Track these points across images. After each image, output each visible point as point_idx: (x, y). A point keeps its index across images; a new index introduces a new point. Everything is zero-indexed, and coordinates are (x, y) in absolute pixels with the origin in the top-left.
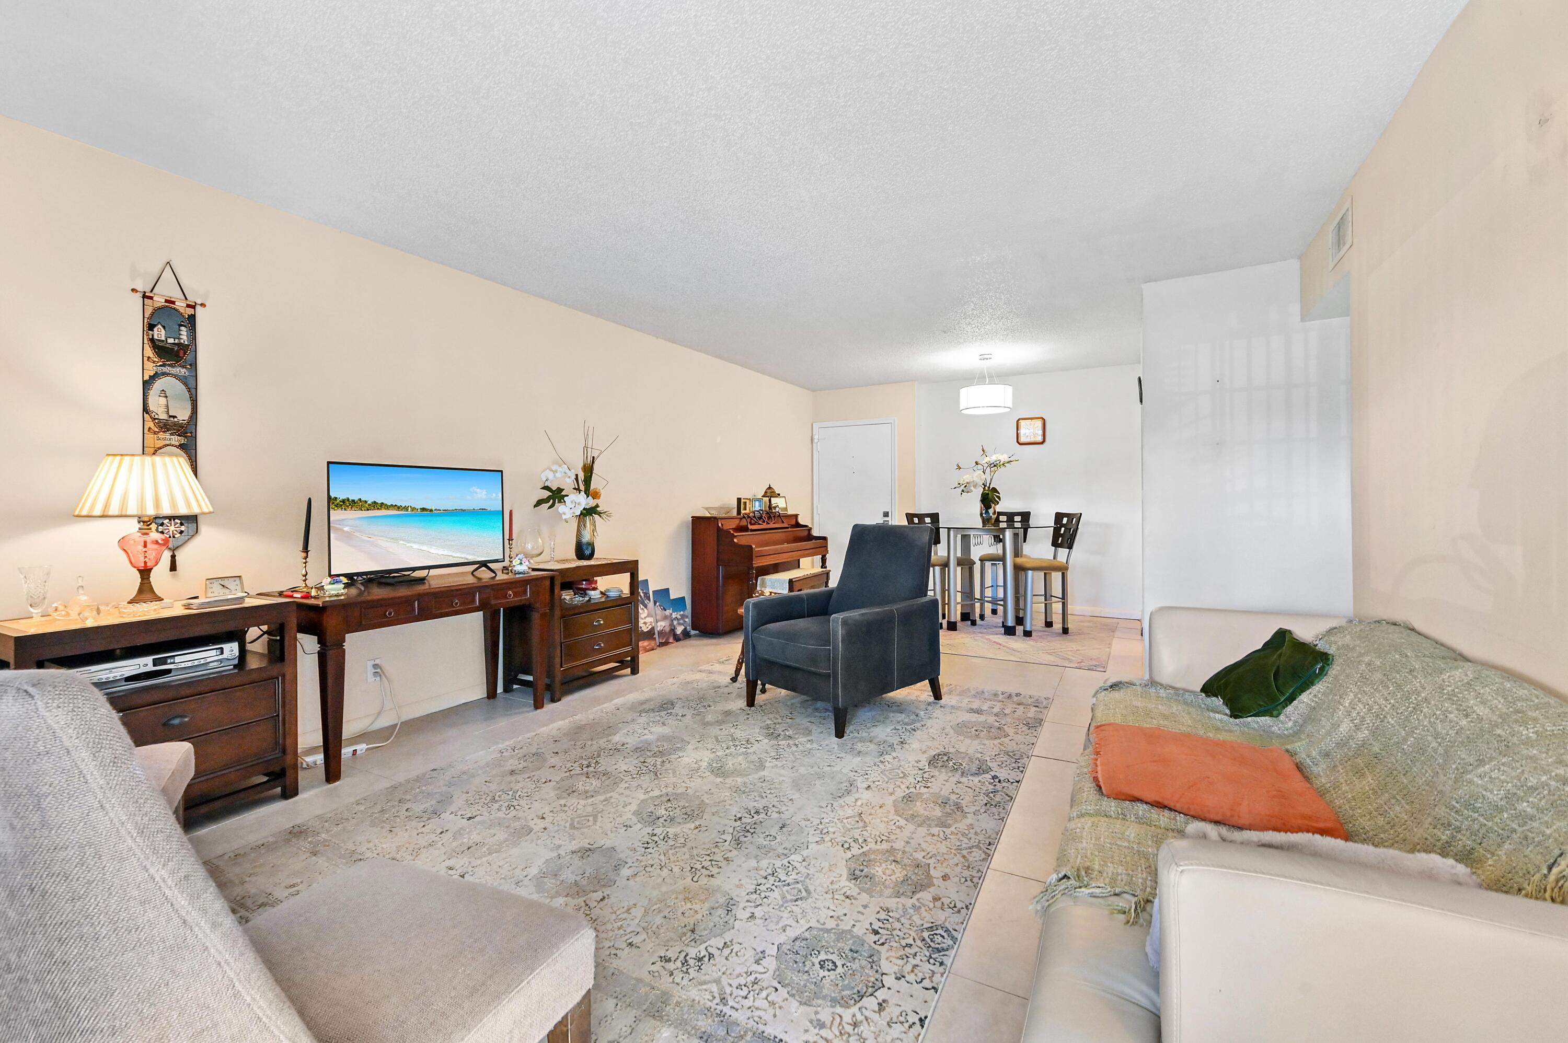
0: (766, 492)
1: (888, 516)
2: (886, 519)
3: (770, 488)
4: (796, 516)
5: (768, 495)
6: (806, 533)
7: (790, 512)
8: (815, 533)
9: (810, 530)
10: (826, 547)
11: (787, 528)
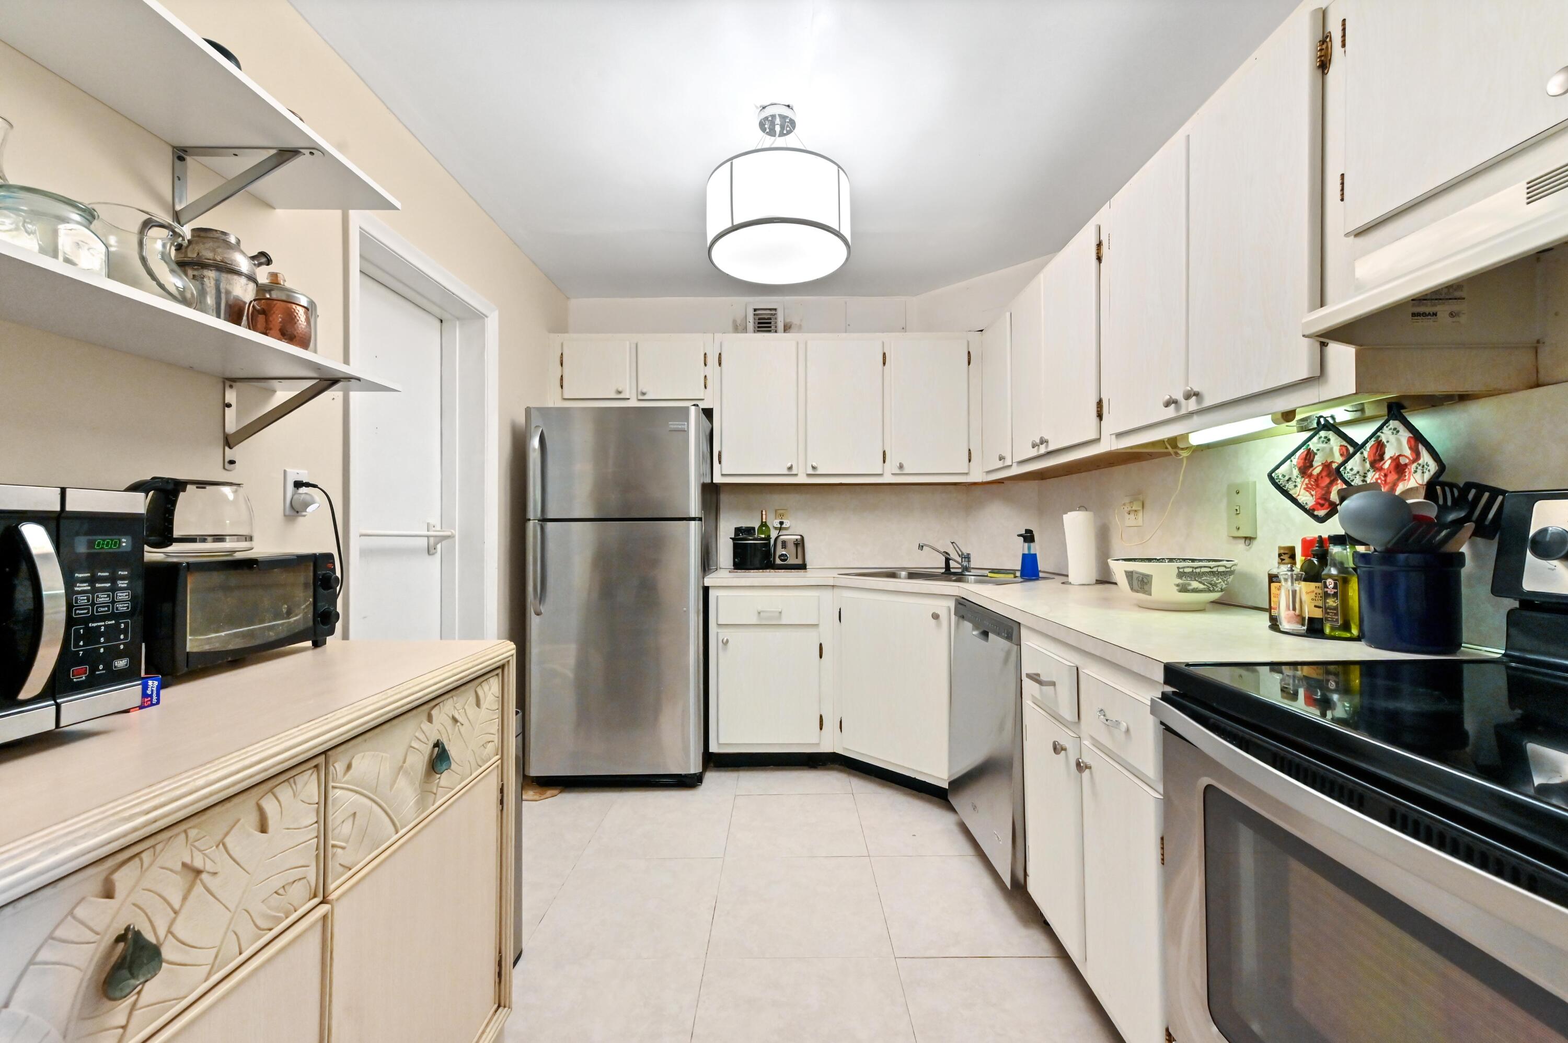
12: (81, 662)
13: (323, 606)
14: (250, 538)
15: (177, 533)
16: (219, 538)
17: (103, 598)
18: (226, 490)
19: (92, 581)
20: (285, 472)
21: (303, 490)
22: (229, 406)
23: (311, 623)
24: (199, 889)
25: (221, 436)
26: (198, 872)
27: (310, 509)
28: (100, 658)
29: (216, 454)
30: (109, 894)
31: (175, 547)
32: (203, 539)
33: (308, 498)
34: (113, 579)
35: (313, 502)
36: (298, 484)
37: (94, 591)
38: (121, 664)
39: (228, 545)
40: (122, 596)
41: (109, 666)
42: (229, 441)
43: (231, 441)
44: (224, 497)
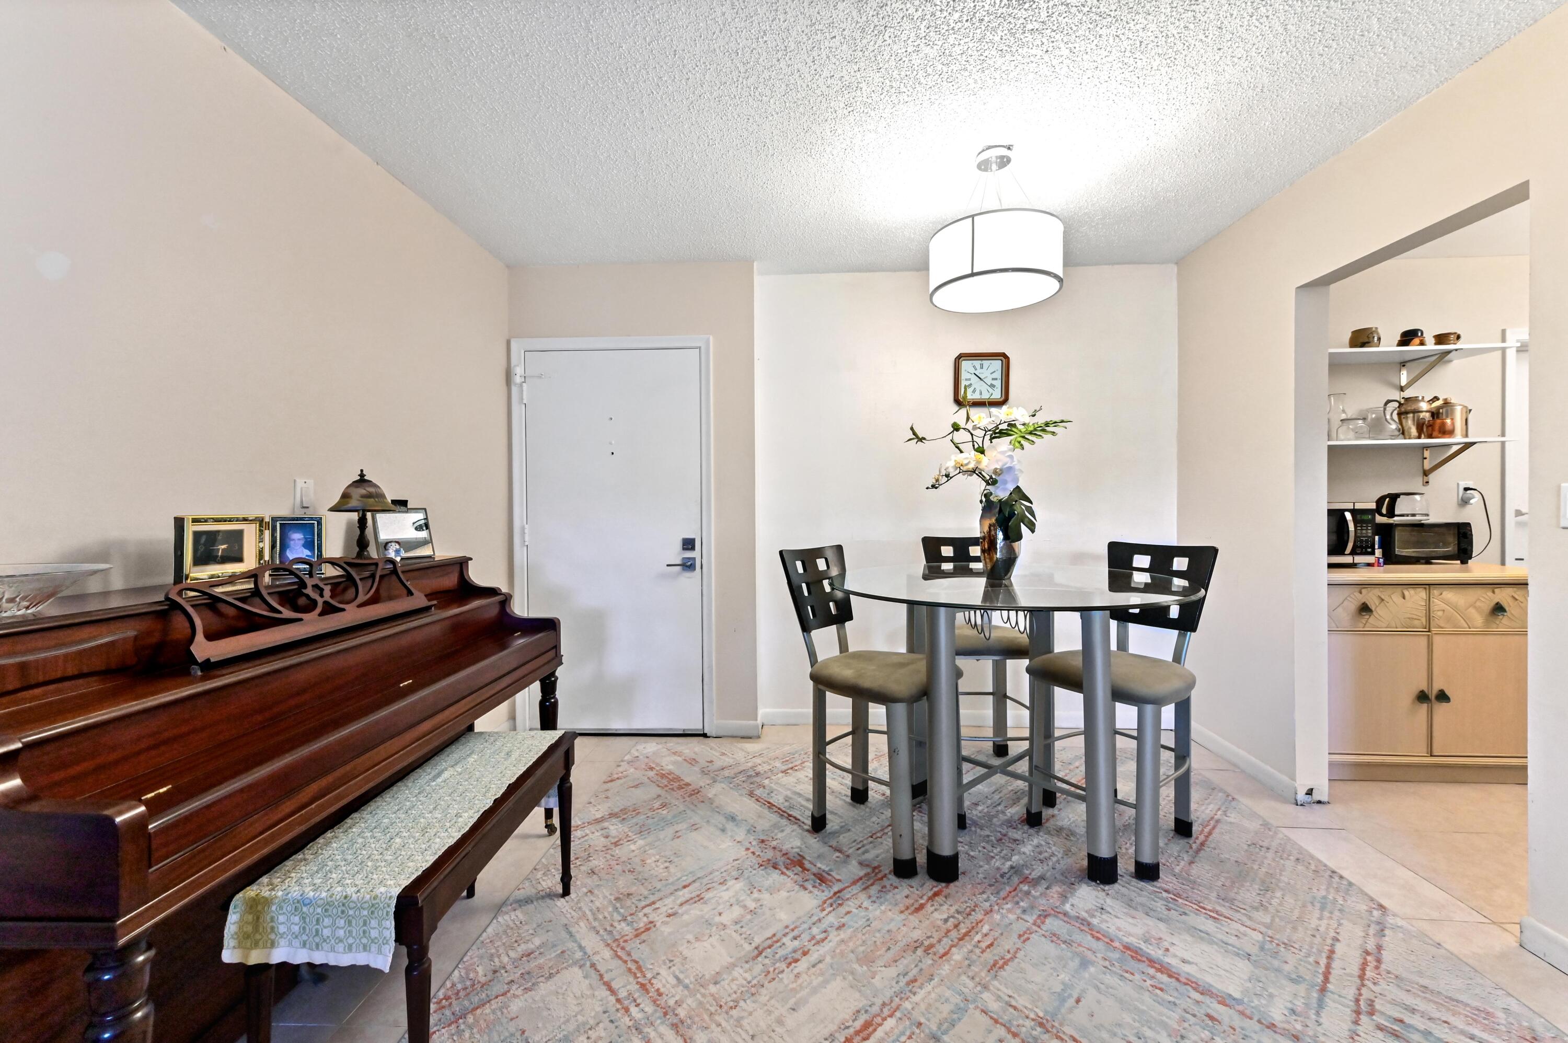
0: (345, 496)
1: (693, 548)
2: (689, 554)
3: (362, 481)
4: (462, 564)
5: (354, 503)
6: (494, 612)
7: (443, 552)
8: (520, 609)
9: (506, 600)
10: (556, 647)
11: (426, 610)
12: (1358, 547)
13: (1463, 546)
14: (1427, 515)
15: (1396, 513)
16: (1414, 515)
17: (1364, 532)
18: (1417, 497)
19: (1361, 527)
20: (1458, 484)
21: (1469, 492)
22: (1426, 458)
23: (1456, 552)
24: (1382, 604)
25: (1422, 471)
26: (1383, 600)
27: (1472, 501)
28: (1364, 548)
29: (1420, 480)
30: (1361, 593)
31: (1396, 518)
32: (1407, 515)
33: (1470, 496)
34: (1367, 527)
35: (1473, 497)
36: (1466, 489)
37: (1362, 529)
38: (1369, 550)
39: (1418, 518)
40: (1370, 531)
41: (1366, 550)
42: (1426, 473)
43: (1427, 473)
44: (1416, 500)
